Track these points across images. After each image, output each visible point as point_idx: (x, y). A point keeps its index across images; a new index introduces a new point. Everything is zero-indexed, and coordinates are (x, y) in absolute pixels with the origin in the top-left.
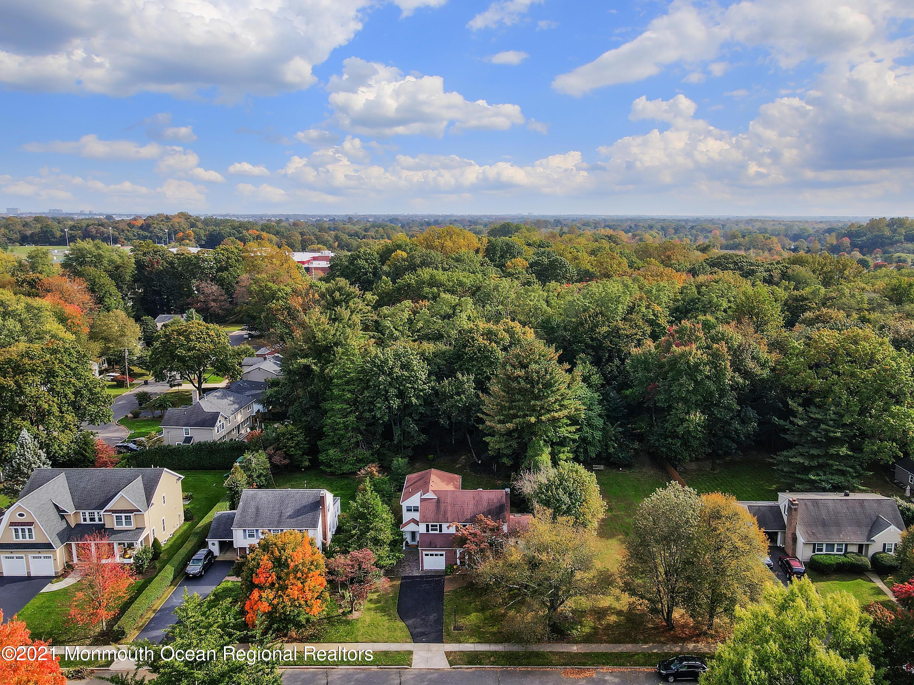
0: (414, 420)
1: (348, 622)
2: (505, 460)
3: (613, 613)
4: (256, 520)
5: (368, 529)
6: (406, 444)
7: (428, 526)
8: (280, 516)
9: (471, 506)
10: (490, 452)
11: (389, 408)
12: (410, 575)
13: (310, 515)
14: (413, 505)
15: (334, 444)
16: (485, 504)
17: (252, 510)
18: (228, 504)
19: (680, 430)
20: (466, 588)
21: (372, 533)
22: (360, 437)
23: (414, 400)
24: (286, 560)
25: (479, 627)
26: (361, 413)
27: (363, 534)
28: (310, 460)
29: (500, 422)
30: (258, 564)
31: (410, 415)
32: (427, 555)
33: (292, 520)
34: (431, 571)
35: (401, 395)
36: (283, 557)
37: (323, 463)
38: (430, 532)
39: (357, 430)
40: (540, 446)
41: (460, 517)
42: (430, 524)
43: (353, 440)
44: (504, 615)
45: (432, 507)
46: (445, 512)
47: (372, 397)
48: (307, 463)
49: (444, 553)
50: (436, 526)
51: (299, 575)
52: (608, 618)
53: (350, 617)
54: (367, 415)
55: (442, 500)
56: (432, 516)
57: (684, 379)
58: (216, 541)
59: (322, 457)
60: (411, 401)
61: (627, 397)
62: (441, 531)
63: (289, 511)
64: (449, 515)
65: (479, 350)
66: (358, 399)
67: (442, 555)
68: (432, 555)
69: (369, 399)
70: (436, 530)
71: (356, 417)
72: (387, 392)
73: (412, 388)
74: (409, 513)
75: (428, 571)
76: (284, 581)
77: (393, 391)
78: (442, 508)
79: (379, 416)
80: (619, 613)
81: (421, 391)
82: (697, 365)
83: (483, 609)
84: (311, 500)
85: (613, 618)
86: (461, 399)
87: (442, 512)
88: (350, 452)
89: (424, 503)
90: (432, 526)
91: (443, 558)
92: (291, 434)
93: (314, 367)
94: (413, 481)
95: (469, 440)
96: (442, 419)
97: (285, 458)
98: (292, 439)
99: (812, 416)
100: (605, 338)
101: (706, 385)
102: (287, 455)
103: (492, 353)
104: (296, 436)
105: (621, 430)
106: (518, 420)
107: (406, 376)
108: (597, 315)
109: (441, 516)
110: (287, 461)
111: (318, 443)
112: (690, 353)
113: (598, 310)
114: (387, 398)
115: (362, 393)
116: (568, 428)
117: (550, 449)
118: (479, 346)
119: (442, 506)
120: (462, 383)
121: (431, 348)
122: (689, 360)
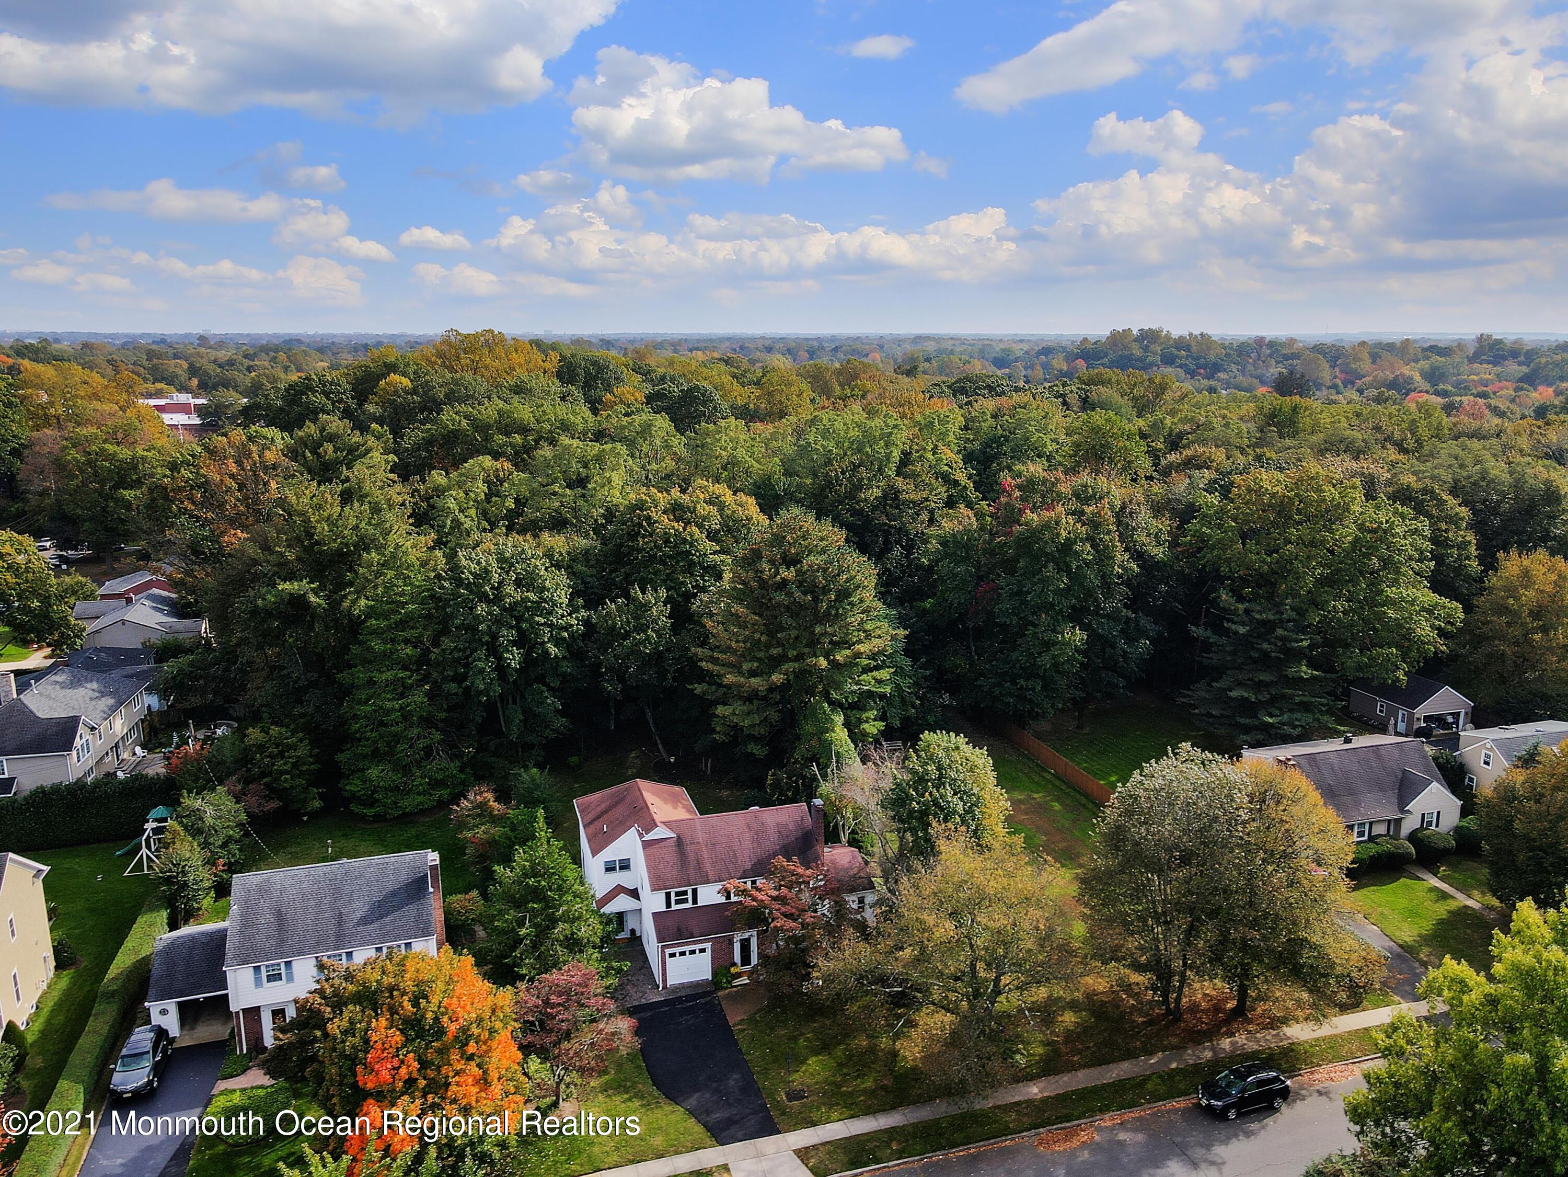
0: (550, 689)
2: (753, 748)
4: (282, 941)
7: (668, 895)
8: (340, 923)
9: (747, 844)
11: (501, 669)
12: (644, 1001)
13: (410, 910)
14: (617, 858)
15: (376, 756)
16: (774, 837)
18: (164, 914)
20: (771, 1008)
21: (561, 929)
22: (437, 736)
23: (553, 650)
24: (436, 1019)
25: (837, 1085)
26: (436, 686)
28: (322, 796)
30: (366, 1041)
31: (541, 680)
32: (672, 955)
33: (371, 927)
34: (683, 986)
35: (522, 641)
36: (429, 1015)
37: (354, 797)
38: (674, 907)
39: (428, 722)
41: (730, 866)
42: (673, 890)
43: (421, 744)
45: (669, 855)
46: (699, 864)
47: (460, 650)
48: (317, 804)
49: (708, 946)
50: (685, 893)
51: (471, 1047)
54: (453, 687)
55: (687, 839)
56: (675, 873)
57: (1050, 570)
58: (171, 1005)
59: (353, 786)
60: (547, 653)
62: (695, 901)
64: (708, 867)
65: (667, 541)
66: (433, 656)
67: (702, 951)
68: (683, 953)
69: (456, 654)
70: (686, 901)
71: (426, 694)
72: (495, 637)
73: (545, 623)
74: (612, 875)
75: (676, 987)
76: (438, 1068)
77: (507, 635)
78: (691, 856)
79: (479, 688)
81: (565, 629)
82: (1069, 543)
83: (825, 1047)
85: (1069, 1018)
86: (648, 638)
87: (693, 864)
88: (414, 770)
89: (651, 850)
90: (677, 894)
91: (708, 955)
92: (277, 746)
93: (312, 598)
94: (599, 809)
95: (651, 721)
96: (608, 681)
97: (269, 798)
98: (281, 755)
99: (1258, 616)
100: (874, 508)
101: (1085, 577)
102: (273, 791)
103: (691, 545)
104: (290, 747)
105: (928, 673)
106: (790, 666)
107: (532, 602)
108: (855, 468)
109: (692, 872)
110: (274, 805)
111: (340, 757)
112: (1057, 523)
113: (855, 459)
114: (494, 650)
115: (436, 643)
116: (875, 673)
117: (842, 717)
118: (666, 533)
119: (689, 849)
120: (646, 607)
121: (560, 542)
122: (1059, 533)
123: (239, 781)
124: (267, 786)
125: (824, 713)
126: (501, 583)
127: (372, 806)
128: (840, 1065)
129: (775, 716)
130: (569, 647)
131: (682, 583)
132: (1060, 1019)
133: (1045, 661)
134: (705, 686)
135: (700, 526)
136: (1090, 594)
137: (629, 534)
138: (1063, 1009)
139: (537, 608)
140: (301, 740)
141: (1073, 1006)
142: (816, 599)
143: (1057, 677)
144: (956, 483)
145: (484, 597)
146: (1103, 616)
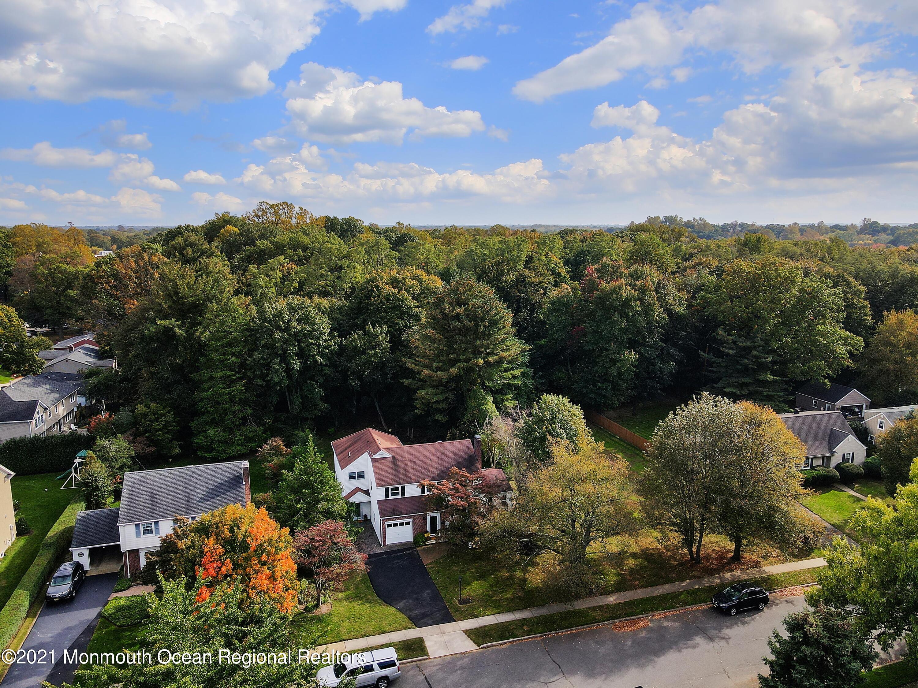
0: (317, 383)
2: (438, 417)
4: (153, 510)
7: (387, 490)
8: (188, 500)
9: (435, 461)
10: (417, 411)
11: (289, 370)
12: (372, 552)
13: (231, 494)
14: (356, 471)
15: (214, 423)
16: (451, 458)
17: (144, 497)
21: (322, 506)
22: (250, 411)
23: (319, 359)
24: (244, 540)
25: (490, 597)
26: (250, 381)
28: (180, 446)
29: (439, 369)
30: (202, 552)
31: (312, 378)
32: (389, 526)
33: (207, 503)
34: (396, 544)
35: (301, 354)
36: (240, 536)
38: (391, 497)
39: (244, 402)
41: (425, 473)
42: (390, 487)
43: (240, 415)
45: (388, 467)
46: (406, 472)
47: (264, 359)
48: (177, 451)
49: (411, 520)
50: (398, 489)
51: (264, 557)
53: (317, 613)
54: (260, 381)
55: (399, 458)
56: (391, 477)
58: (85, 551)
59: (200, 440)
60: (316, 361)
61: (541, 347)
62: (403, 494)
63: (200, 493)
64: (411, 474)
65: (388, 299)
66: (248, 362)
67: (408, 523)
68: (395, 525)
69: (262, 362)
70: (397, 494)
71: (244, 386)
72: (285, 351)
73: (315, 344)
74: (353, 481)
75: (391, 546)
76: (245, 569)
77: (292, 349)
78: (401, 467)
79: (277, 380)
81: (326, 348)
82: (627, 301)
83: (482, 576)
84: (227, 475)
85: (631, 562)
86: (376, 354)
87: (402, 472)
88: (236, 431)
89: (377, 464)
90: (392, 489)
91: (410, 527)
92: (154, 415)
93: (177, 331)
94: (346, 445)
95: (377, 406)
96: (352, 380)
97: (148, 446)
98: (157, 420)
99: (740, 344)
100: (511, 287)
101: (637, 321)
102: (152, 442)
103: (403, 302)
104: (162, 415)
105: (543, 381)
106: (461, 365)
107: (308, 331)
108: (499, 264)
109: (402, 477)
110: (153, 449)
111: (192, 424)
112: (620, 289)
113: (500, 258)
114: (284, 359)
115: (250, 355)
116: (511, 372)
117: (492, 398)
118: (387, 295)
119: (400, 464)
120: (376, 336)
121: (325, 302)
122: (621, 295)
123: (131, 435)
124: (147, 437)
125: (482, 395)
126: (289, 321)
127: (210, 452)
128: (491, 586)
129: (451, 396)
130: (329, 359)
131: (397, 323)
132: (626, 562)
133: (614, 371)
134: (410, 381)
135: (408, 292)
136: (639, 332)
137: (365, 296)
138: (628, 557)
139: (310, 335)
140: (169, 412)
141: (634, 555)
142: (477, 325)
143: (620, 382)
144: (559, 275)
145: (279, 328)
146: (648, 346)
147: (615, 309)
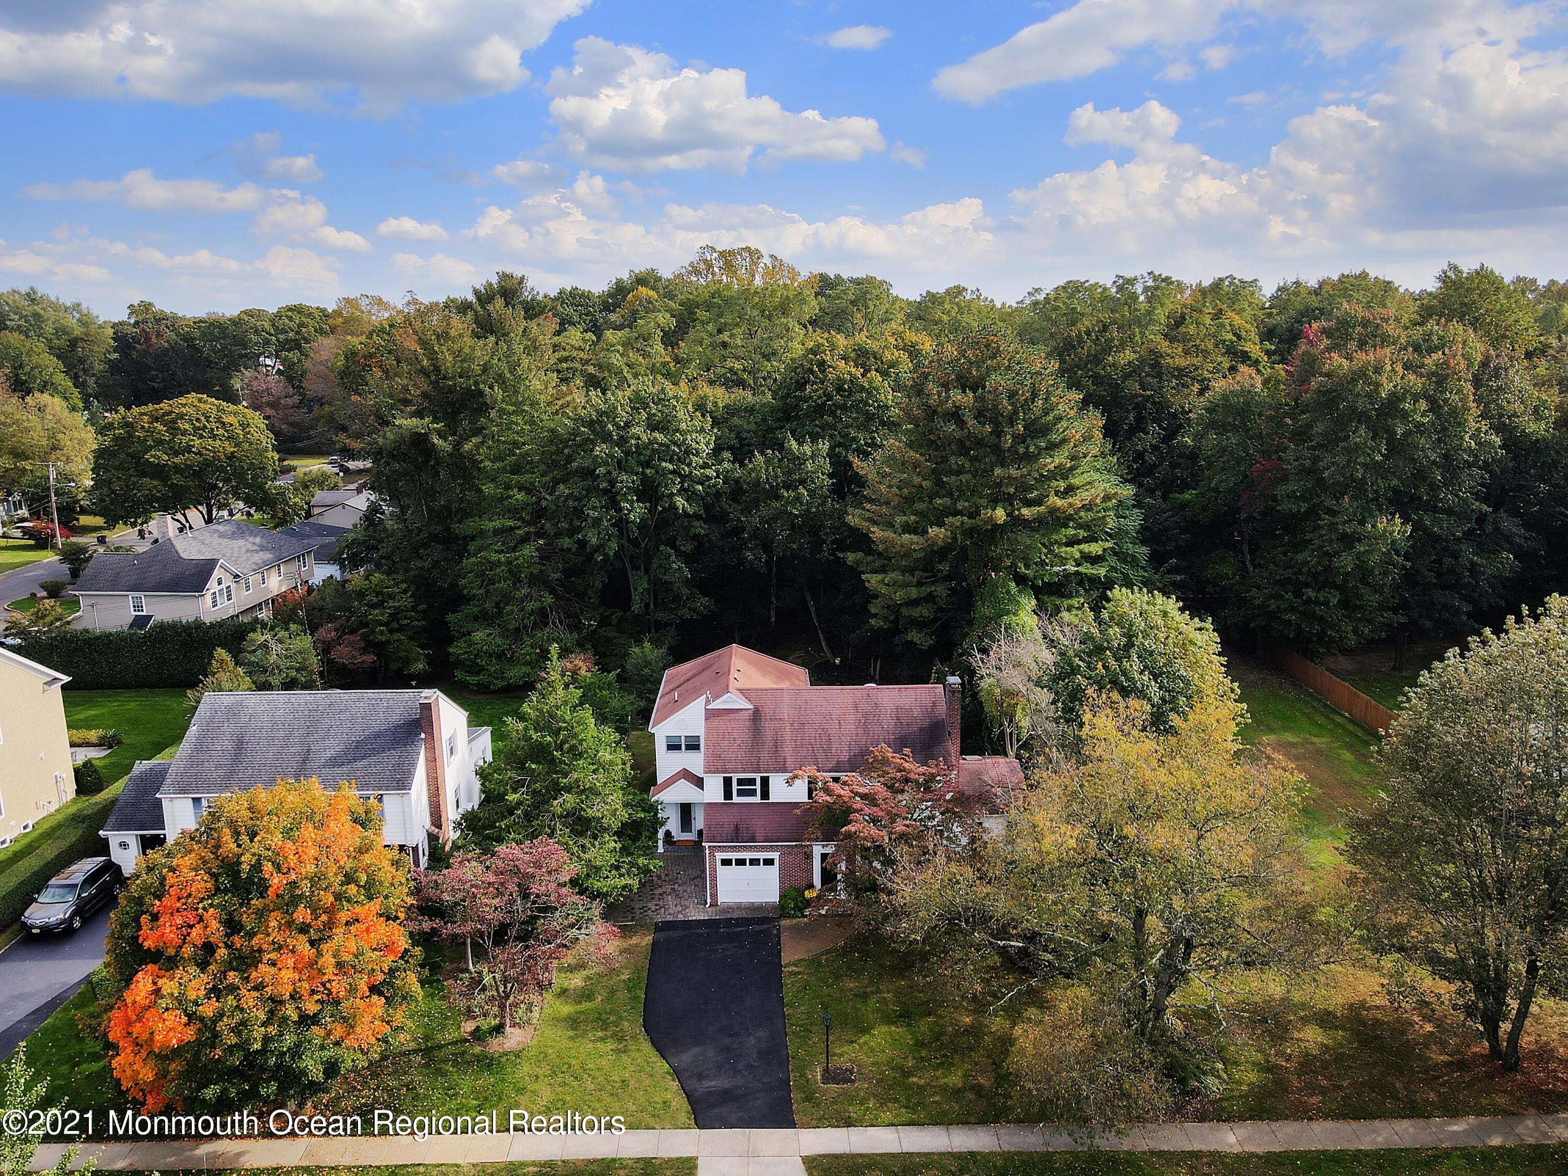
0: (680, 554)
1: (488, 1063)
2: (914, 636)
3: (1304, 1020)
5: (557, 790)
6: (662, 616)
7: (727, 782)
8: (304, 761)
9: (850, 726)
10: (873, 622)
11: (621, 524)
12: (681, 917)
13: (391, 758)
14: (683, 734)
15: (484, 618)
16: (888, 722)
17: (225, 744)
19: (1346, 562)
20: (845, 951)
21: (566, 802)
22: (549, 599)
23: (680, 502)
24: (257, 867)
25: (907, 1074)
26: (551, 540)
27: (541, 802)
29: (908, 529)
31: (672, 542)
32: (727, 862)
33: (338, 771)
34: (739, 907)
35: (649, 489)
37: (459, 664)
38: (736, 799)
39: (538, 580)
40: (1008, 592)
41: (820, 756)
42: (735, 777)
43: (530, 606)
44: (976, 1031)
45: (739, 730)
46: (777, 744)
47: (576, 498)
48: (421, 666)
49: (775, 855)
50: (752, 782)
51: (302, 914)
52: (1296, 1035)
53: (495, 1045)
54: (567, 542)
55: (767, 711)
56: (741, 754)
57: (1361, 435)
58: (130, 837)
59: (457, 649)
60: (673, 507)
61: (1184, 505)
62: (765, 794)
63: (332, 747)
64: (788, 752)
65: (840, 389)
66: (544, 505)
67: (768, 862)
68: (741, 862)
69: (571, 503)
70: (752, 793)
71: (538, 549)
72: (612, 483)
73: (673, 472)
74: (674, 754)
75: (729, 908)
76: (251, 935)
77: (628, 481)
78: (768, 735)
79: (594, 541)
80: (1325, 1019)
81: (698, 481)
82: (1395, 399)
83: (905, 1016)
84: (396, 717)
86: (798, 498)
87: (769, 745)
88: (525, 638)
89: (715, 722)
90: (740, 782)
91: (775, 870)
92: (378, 594)
93: (436, 440)
96: (751, 550)
97: (364, 651)
98: (380, 605)
100: (1126, 377)
101: (1417, 447)
102: (370, 645)
103: (869, 393)
104: (391, 597)
106: (958, 521)
107: (661, 445)
108: (1105, 328)
109: (765, 755)
110: (370, 658)
111: (451, 618)
112: (1378, 370)
113: (1105, 316)
115: (552, 491)
116: (1083, 546)
117: (1033, 601)
118: (839, 379)
119: (768, 728)
120: (800, 461)
121: (719, 396)
122: (1378, 385)
123: (330, 632)
124: (364, 638)
126: (628, 425)
127: (478, 673)
129: (941, 590)
130: (707, 507)
131: (854, 439)
134: (860, 555)
135: (884, 374)
136: (1421, 475)
137: (797, 382)
139: (664, 452)
140: (405, 591)
142: (997, 432)
143: (1365, 591)
144: (1244, 355)
145: (606, 437)
146: (1443, 510)
147: (1361, 417)
